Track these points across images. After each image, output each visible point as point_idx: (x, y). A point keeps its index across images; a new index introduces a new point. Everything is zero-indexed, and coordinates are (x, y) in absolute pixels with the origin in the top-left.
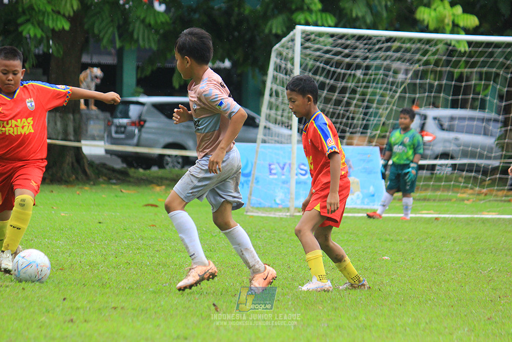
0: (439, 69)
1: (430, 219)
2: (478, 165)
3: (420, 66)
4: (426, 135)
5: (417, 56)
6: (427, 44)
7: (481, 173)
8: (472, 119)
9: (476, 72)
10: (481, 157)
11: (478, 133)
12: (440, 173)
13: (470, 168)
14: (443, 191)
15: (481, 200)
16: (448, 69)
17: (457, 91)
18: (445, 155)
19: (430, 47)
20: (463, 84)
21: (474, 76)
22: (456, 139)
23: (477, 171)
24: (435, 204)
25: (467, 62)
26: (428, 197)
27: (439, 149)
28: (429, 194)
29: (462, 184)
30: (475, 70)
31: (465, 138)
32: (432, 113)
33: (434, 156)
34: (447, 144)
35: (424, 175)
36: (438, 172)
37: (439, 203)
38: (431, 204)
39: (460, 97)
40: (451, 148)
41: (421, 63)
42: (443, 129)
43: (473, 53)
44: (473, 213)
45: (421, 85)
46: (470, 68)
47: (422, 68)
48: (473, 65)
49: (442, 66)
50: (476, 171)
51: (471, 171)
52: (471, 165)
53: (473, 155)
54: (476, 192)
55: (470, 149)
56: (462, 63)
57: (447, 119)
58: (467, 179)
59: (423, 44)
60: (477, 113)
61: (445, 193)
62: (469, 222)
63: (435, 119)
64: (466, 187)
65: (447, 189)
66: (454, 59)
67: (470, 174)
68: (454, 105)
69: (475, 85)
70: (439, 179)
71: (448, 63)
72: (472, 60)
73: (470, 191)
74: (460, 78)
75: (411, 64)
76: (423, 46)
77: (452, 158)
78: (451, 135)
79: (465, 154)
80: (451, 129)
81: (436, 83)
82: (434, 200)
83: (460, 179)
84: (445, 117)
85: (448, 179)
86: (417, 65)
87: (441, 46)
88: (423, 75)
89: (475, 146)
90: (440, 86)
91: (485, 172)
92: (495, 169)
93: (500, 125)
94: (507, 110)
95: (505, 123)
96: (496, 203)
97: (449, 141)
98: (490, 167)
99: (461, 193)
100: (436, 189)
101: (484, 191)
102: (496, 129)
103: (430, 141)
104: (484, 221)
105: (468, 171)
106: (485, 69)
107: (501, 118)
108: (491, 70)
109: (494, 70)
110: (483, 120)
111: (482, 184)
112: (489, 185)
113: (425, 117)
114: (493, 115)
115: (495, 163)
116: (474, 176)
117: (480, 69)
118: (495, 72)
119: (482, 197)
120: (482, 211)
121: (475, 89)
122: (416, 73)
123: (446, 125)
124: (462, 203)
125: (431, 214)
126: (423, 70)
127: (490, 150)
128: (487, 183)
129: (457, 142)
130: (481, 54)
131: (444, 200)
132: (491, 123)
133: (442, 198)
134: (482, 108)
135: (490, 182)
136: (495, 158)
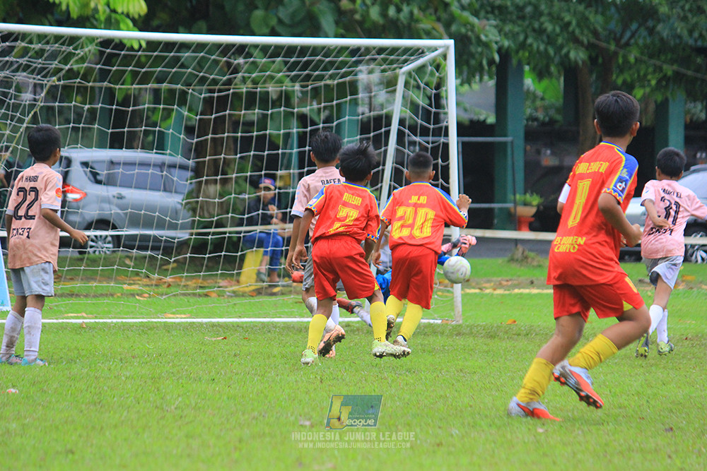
0: (91, 84)
1: (81, 326)
2: (156, 239)
3: (59, 80)
4: (72, 192)
5: (55, 64)
6: (69, 45)
7: (161, 252)
8: (144, 164)
9: (150, 89)
10: (161, 225)
11: (154, 188)
12: (95, 252)
13: (143, 243)
14: (100, 282)
15: (162, 295)
16: (105, 84)
17: (120, 119)
18: (103, 223)
19: (75, 49)
20: (131, 108)
21: (148, 97)
22: (120, 197)
23: (155, 248)
24: (89, 301)
25: (135, 74)
26: (76, 292)
27: (92, 213)
28: (77, 285)
29: (131, 269)
30: (149, 86)
31: (134, 195)
32: (79, 154)
33: (85, 224)
34: (106, 206)
35: (69, 255)
36: (91, 250)
37: (94, 301)
38: (83, 301)
39: (126, 129)
40: (112, 211)
41: (61, 74)
42: (99, 182)
43: (143, 59)
44: (150, 315)
45: (61, 110)
46: (138, 84)
47: (62, 82)
48: (145, 79)
49: (94, 81)
50: (153, 249)
51: (145, 248)
52: (145, 238)
53: (148, 223)
54: (154, 282)
55: (143, 212)
56: (127, 76)
57: (105, 165)
58: (140, 261)
59: (63, 44)
60: (152, 156)
61: (105, 284)
62: (145, 329)
63: (85, 164)
64: (137, 274)
65: (108, 277)
66: (115, 68)
67: (144, 253)
68: (116, 142)
69: (148, 108)
70: (94, 262)
71: (103, 75)
73: (146, 281)
74: (125, 102)
75: (45, 76)
76: (64, 48)
77: (114, 228)
78: (113, 191)
79: (135, 221)
80: (110, 181)
81: (87, 107)
82: (86, 296)
83: (128, 262)
84: (103, 162)
85: (108, 262)
86: (55, 78)
87: (91, 48)
88: (67, 92)
89: (151, 208)
90: (92, 112)
91: (168, 248)
92: (183, 245)
93: (189, 174)
94: (200, 150)
95: (198, 172)
96: (185, 299)
97: (106, 200)
98: (176, 241)
99: (130, 284)
100: (89, 277)
101: (169, 279)
102: (183, 180)
103: (76, 200)
104: (168, 328)
105: (140, 248)
106: (165, 86)
107: (191, 163)
108: (174, 86)
109: (179, 86)
110: (161, 166)
111: (162, 268)
112: (174, 271)
113: (69, 162)
114: (179, 159)
115: (183, 235)
116: (151, 257)
117: (156, 86)
118: (180, 89)
119: (163, 289)
120: (163, 313)
121: (148, 118)
122: (53, 89)
123: (103, 173)
124: (131, 299)
125: (84, 318)
126: (64, 87)
127: (175, 213)
128: (170, 266)
129: (120, 201)
130: (158, 61)
131: (102, 295)
132: (177, 171)
133: (100, 292)
134: (161, 147)
135: (175, 265)
136: (183, 227)
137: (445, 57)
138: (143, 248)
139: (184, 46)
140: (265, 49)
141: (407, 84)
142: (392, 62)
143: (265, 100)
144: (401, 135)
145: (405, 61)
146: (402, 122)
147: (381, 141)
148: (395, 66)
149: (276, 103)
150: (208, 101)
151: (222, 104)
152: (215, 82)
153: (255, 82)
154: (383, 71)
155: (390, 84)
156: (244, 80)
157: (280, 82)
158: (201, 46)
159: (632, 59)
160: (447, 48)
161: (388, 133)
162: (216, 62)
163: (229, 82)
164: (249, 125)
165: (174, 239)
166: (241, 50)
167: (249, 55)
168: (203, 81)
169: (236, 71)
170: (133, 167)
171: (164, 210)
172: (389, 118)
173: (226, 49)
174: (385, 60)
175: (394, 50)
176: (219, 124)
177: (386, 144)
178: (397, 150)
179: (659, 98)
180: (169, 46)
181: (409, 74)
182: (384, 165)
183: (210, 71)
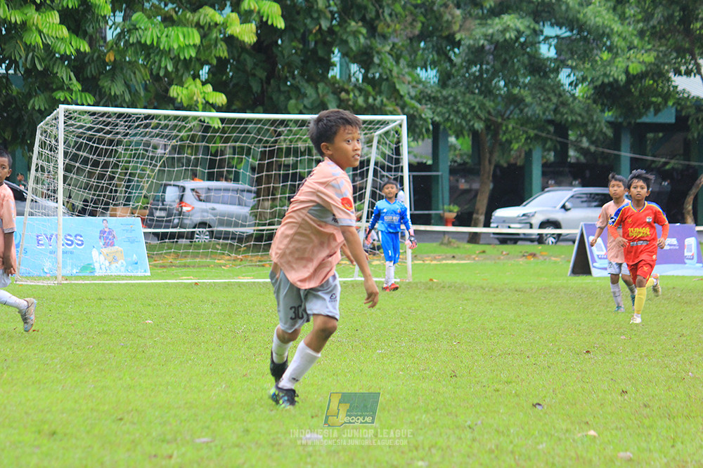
0: (195, 144)
1: (191, 284)
2: (233, 233)
3: (177, 142)
4: (185, 206)
5: (175, 133)
6: (183, 121)
7: (236, 241)
8: (227, 190)
9: (230, 147)
10: (236, 225)
11: (233, 203)
13: (226, 236)
14: (201, 258)
15: (236, 266)
16: (204, 144)
17: (212, 164)
18: (203, 224)
19: (186, 123)
20: (218, 158)
21: (228, 151)
22: (214, 209)
23: (233, 239)
24: (195, 270)
25: (221, 137)
26: (187, 264)
27: (197, 218)
28: (188, 260)
29: (219, 251)
30: (229, 144)
31: (221, 208)
32: (189, 184)
33: (193, 225)
34: (205, 214)
35: (183, 243)
36: (197, 240)
37: (198, 269)
38: (191, 269)
39: (216, 170)
40: (208, 217)
41: (178, 138)
42: (201, 200)
43: (226, 129)
44: (229, 278)
45: (179, 159)
46: (223, 143)
47: (179, 143)
48: (227, 140)
49: (198, 142)
51: (227, 239)
52: (227, 233)
53: (229, 224)
54: (233, 258)
55: (226, 218)
56: (216, 139)
57: (204, 190)
58: (224, 246)
59: (179, 121)
60: (231, 185)
61: (204, 260)
62: (226, 286)
63: (193, 190)
64: (223, 254)
65: (206, 255)
66: (209, 134)
67: (226, 242)
68: (210, 177)
69: (229, 158)
70: (198, 247)
71: (203, 138)
72: (226, 135)
73: (228, 257)
74: (216, 154)
75: (169, 140)
76: (180, 123)
77: (210, 227)
78: (209, 206)
79: (221, 223)
80: (207, 200)
81: (193, 157)
82: (194, 267)
83: (218, 246)
84: (202, 189)
85: (206, 247)
86: (174, 141)
87: (196, 123)
88: (180, 150)
89: (231, 215)
90: (197, 159)
91: (241, 239)
92: (249, 237)
93: (253, 195)
94: (259, 181)
95: (258, 194)
96: (251, 268)
97: (206, 211)
98: (245, 234)
99: (218, 260)
100: (195, 256)
101: (240, 257)
102: (250, 199)
103: (188, 211)
104: (240, 285)
105: (224, 239)
106: (238, 144)
107: (254, 189)
108: (243, 144)
109: (246, 144)
110: (237, 191)
111: (237, 250)
112: (245, 252)
113: (184, 189)
114: (247, 187)
115: (250, 230)
116: (230, 244)
117: (233, 144)
118: (247, 147)
119: (238, 262)
120: (238, 276)
121: (229, 163)
122: (174, 148)
123: (203, 196)
124: (219, 268)
125: (191, 279)
126: (180, 145)
127: (245, 219)
128: (242, 249)
129: (213, 212)
130: (234, 130)
131: (203, 266)
132: (245, 194)
133: (201, 264)
134: (236, 179)
135: (245, 248)
136: (249, 226)
137: (401, 126)
138: (225, 238)
139: (249, 121)
140: (296, 122)
141: (379, 142)
142: (370, 129)
143: (296, 152)
144: (375, 172)
145: (378, 128)
146: (376, 164)
147: (364, 175)
148: (372, 131)
149: (302, 154)
150: (263, 153)
151: (271, 154)
152: (267, 142)
153: (291, 141)
154: (365, 134)
155: (369, 142)
156: (285, 140)
157: (305, 141)
158: (259, 121)
159: (510, 127)
160: (402, 120)
161: (368, 170)
162: (268, 130)
163: (276, 141)
164: (287, 166)
165: (244, 233)
166: (282, 122)
167: (287, 126)
168: (260, 141)
169: (280, 134)
170: (219, 192)
171: (238, 217)
172: (368, 161)
173: (273, 122)
174: (366, 128)
175: (371, 122)
176: (270, 166)
177: (367, 177)
178: (373, 180)
179: (526, 148)
180: (240, 121)
181: (380, 135)
182: (366, 188)
183: (264, 135)
